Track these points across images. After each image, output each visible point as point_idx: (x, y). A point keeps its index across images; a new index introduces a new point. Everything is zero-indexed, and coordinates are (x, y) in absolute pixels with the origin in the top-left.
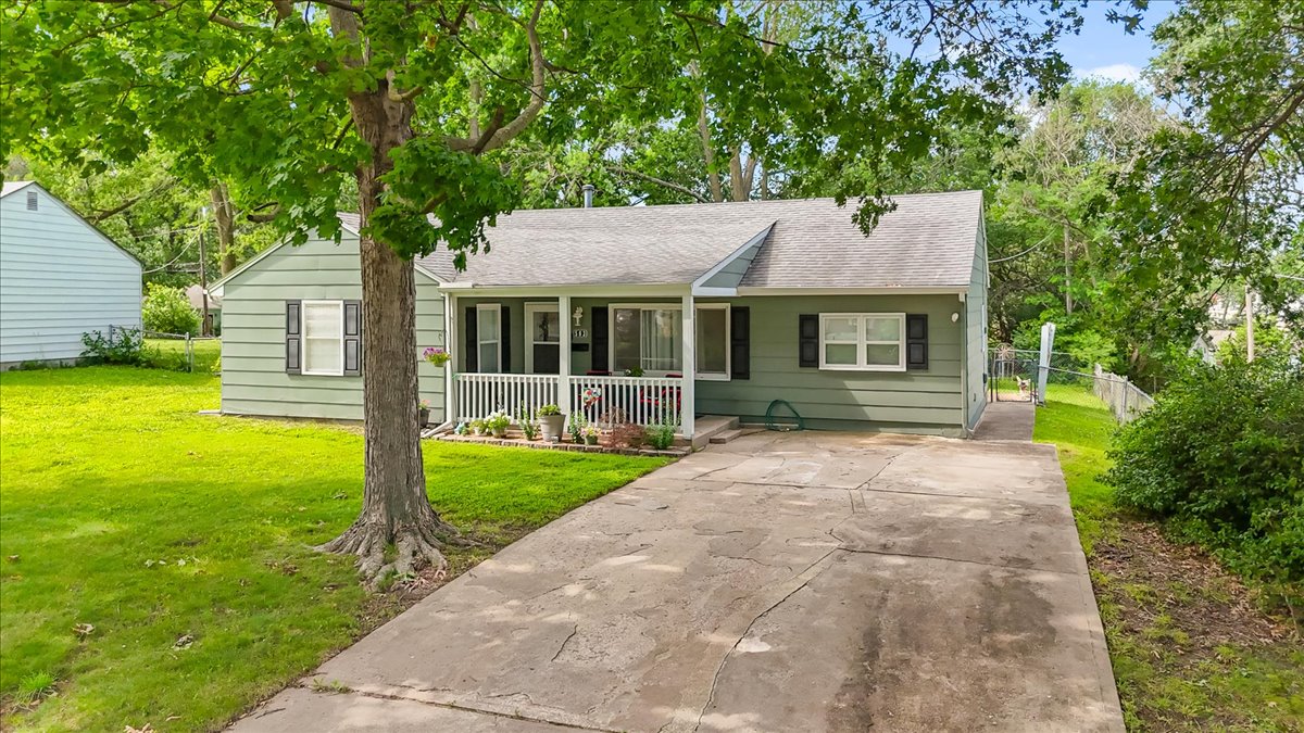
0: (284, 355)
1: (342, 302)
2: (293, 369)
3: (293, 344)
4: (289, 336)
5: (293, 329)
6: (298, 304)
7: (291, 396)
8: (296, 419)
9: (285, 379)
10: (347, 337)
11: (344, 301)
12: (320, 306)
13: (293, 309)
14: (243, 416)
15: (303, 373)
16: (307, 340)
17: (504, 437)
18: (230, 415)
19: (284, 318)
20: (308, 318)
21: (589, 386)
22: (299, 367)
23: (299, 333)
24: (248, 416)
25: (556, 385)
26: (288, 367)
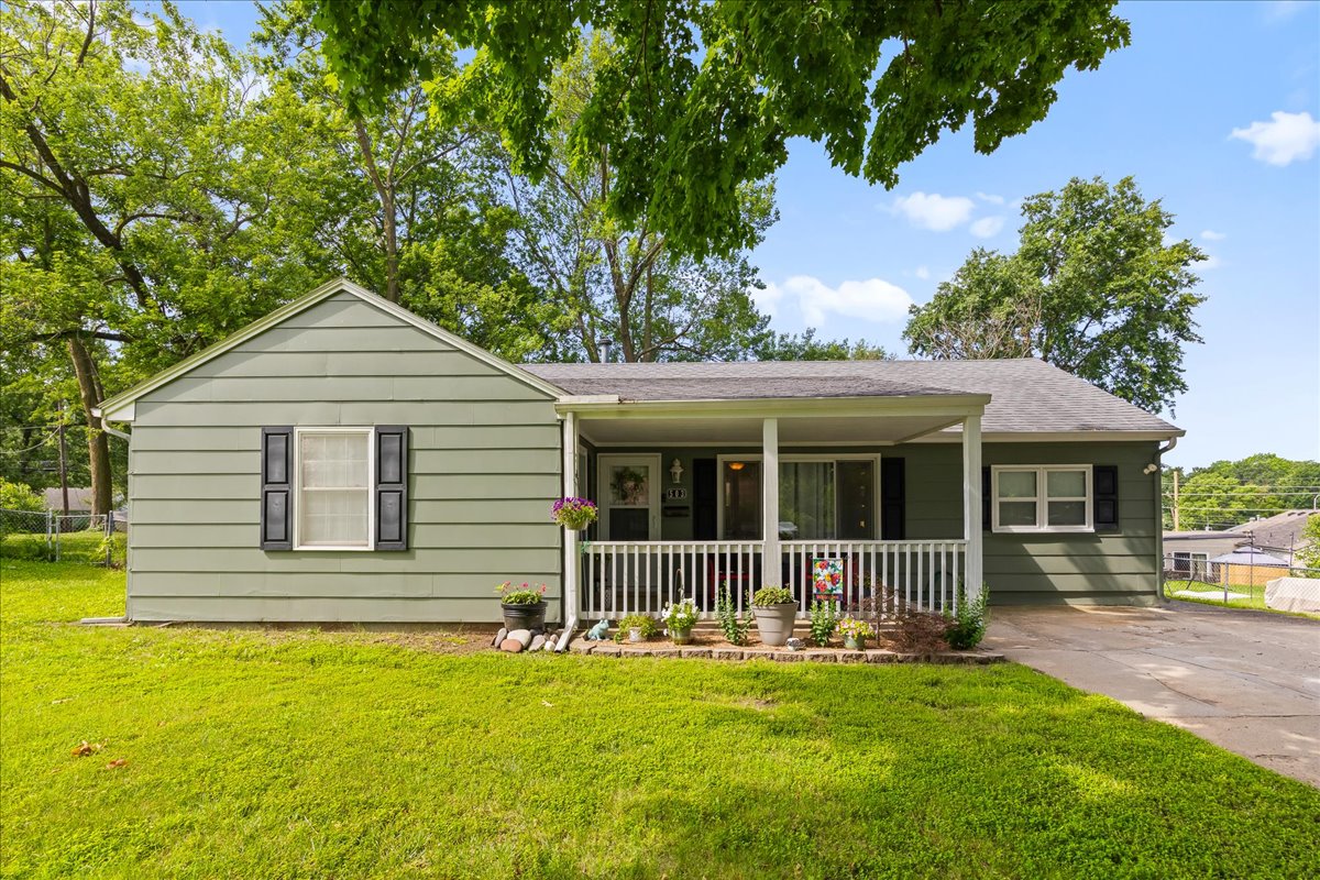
0: (258, 518)
1: (372, 432)
2: (276, 539)
3: (277, 501)
4: (268, 487)
5: (277, 473)
6: (287, 434)
7: (273, 586)
8: (281, 626)
9: (261, 560)
10: (381, 488)
11: (377, 427)
12: (330, 436)
13: (277, 444)
14: (173, 625)
15: (295, 549)
16: (305, 494)
17: (692, 642)
18: (145, 623)
19: (259, 457)
20: (304, 456)
21: (826, 557)
22: (287, 537)
23: (288, 480)
24: (186, 623)
25: (758, 557)
26: (265, 538)
